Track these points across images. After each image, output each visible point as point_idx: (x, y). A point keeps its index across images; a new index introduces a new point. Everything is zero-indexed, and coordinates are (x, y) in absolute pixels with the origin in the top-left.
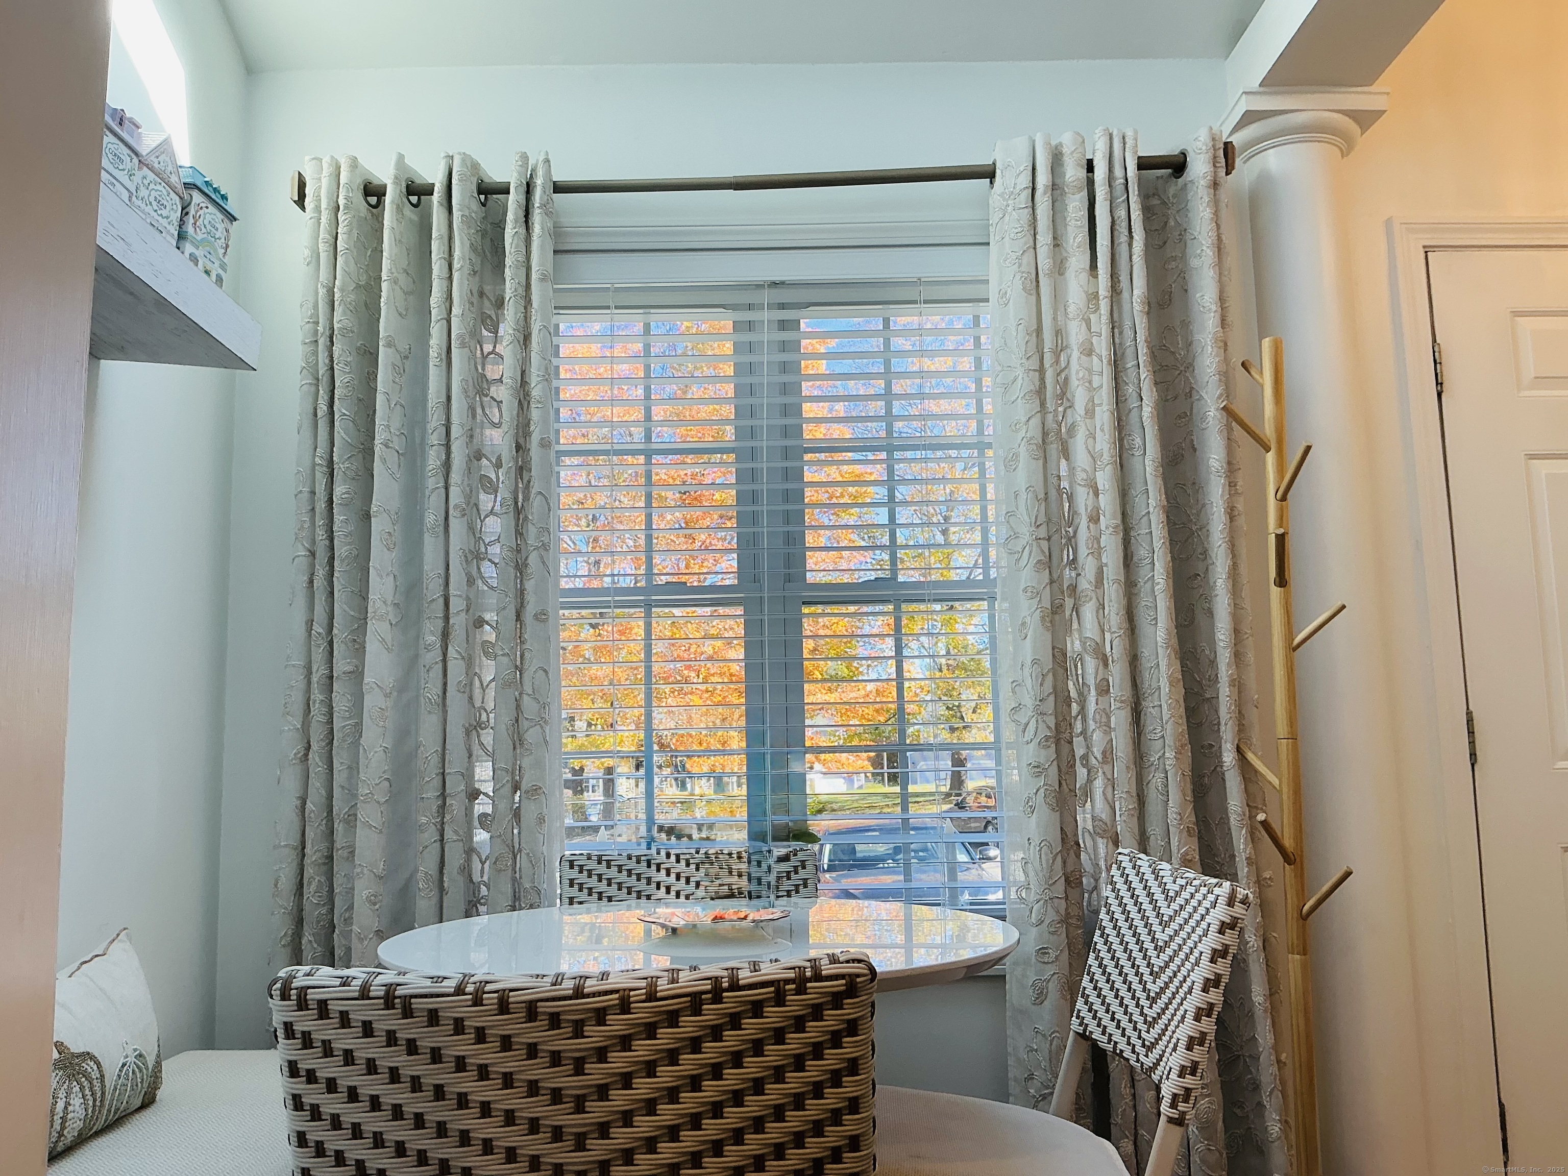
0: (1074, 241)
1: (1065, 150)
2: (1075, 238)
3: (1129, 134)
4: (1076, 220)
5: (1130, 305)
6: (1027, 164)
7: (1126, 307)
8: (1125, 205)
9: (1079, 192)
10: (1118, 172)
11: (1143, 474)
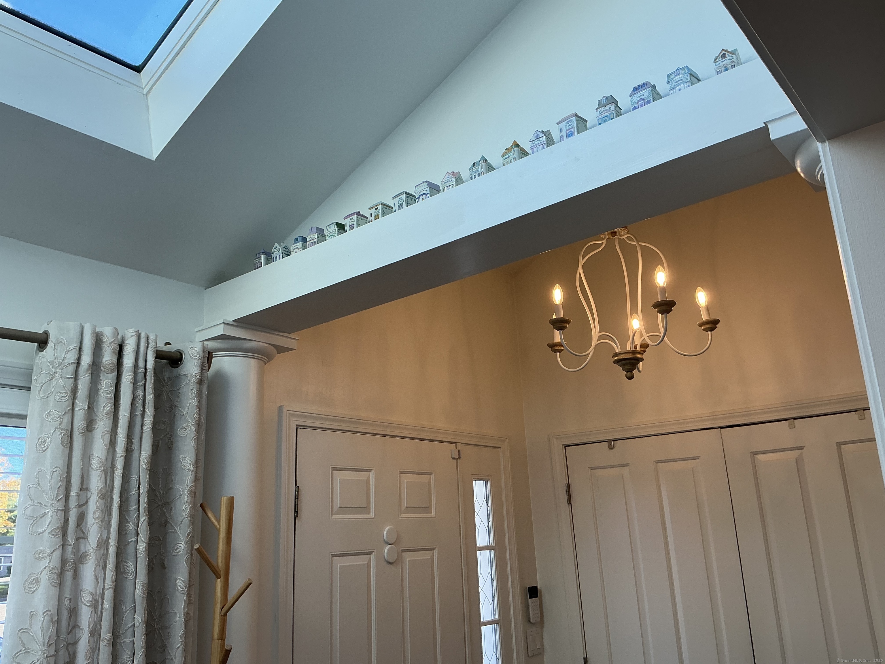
0: (104, 409)
1: (105, 339)
2: (104, 407)
3: (152, 337)
4: (107, 394)
5: (138, 463)
6: (74, 345)
7: (135, 464)
8: (142, 388)
9: (112, 372)
10: (141, 364)
11: (132, 595)
